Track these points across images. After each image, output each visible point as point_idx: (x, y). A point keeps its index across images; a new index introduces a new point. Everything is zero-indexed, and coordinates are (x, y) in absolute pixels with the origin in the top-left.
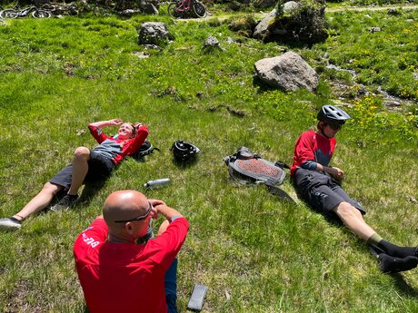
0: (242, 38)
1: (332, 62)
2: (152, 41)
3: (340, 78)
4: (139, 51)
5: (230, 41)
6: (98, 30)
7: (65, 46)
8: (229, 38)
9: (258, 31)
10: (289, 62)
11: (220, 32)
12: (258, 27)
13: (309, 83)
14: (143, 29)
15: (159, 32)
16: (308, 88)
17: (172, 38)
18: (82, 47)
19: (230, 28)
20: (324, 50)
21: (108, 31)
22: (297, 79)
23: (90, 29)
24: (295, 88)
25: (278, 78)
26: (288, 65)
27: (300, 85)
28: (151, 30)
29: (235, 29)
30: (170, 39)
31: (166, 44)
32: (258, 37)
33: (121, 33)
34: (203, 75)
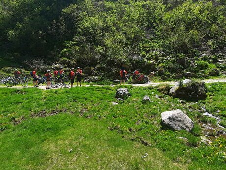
0: (162, 95)
1: (207, 111)
2: (121, 97)
3: (210, 122)
4: (115, 101)
5: (157, 96)
6: (101, 91)
7: (86, 99)
8: (156, 95)
9: (171, 92)
10: (176, 115)
11: (153, 91)
12: (171, 90)
13: (187, 127)
14: (118, 91)
15: (124, 93)
16: (187, 129)
17: (130, 95)
18: (92, 99)
19: (158, 90)
20: (204, 103)
21: (105, 91)
22: (181, 124)
23: (98, 90)
24: (179, 128)
25: (170, 123)
26: (176, 117)
27: (182, 128)
28: (121, 92)
29: (160, 90)
30: (129, 96)
31: (127, 98)
32: (171, 95)
33: (110, 92)
34: (138, 116)
